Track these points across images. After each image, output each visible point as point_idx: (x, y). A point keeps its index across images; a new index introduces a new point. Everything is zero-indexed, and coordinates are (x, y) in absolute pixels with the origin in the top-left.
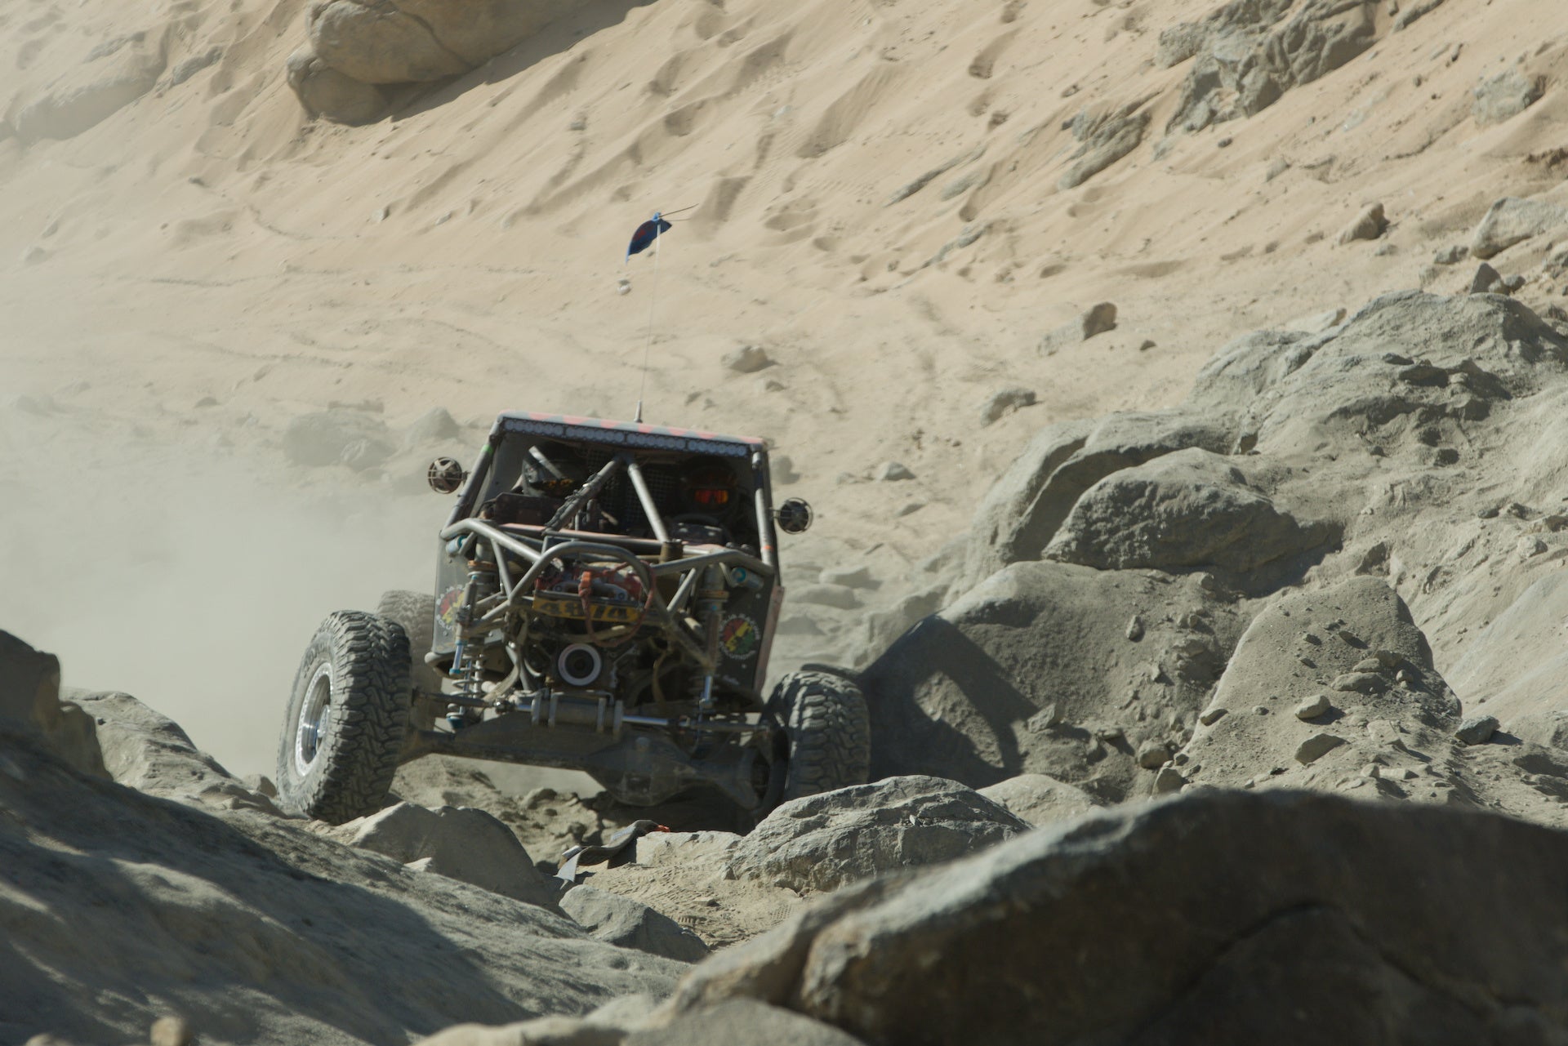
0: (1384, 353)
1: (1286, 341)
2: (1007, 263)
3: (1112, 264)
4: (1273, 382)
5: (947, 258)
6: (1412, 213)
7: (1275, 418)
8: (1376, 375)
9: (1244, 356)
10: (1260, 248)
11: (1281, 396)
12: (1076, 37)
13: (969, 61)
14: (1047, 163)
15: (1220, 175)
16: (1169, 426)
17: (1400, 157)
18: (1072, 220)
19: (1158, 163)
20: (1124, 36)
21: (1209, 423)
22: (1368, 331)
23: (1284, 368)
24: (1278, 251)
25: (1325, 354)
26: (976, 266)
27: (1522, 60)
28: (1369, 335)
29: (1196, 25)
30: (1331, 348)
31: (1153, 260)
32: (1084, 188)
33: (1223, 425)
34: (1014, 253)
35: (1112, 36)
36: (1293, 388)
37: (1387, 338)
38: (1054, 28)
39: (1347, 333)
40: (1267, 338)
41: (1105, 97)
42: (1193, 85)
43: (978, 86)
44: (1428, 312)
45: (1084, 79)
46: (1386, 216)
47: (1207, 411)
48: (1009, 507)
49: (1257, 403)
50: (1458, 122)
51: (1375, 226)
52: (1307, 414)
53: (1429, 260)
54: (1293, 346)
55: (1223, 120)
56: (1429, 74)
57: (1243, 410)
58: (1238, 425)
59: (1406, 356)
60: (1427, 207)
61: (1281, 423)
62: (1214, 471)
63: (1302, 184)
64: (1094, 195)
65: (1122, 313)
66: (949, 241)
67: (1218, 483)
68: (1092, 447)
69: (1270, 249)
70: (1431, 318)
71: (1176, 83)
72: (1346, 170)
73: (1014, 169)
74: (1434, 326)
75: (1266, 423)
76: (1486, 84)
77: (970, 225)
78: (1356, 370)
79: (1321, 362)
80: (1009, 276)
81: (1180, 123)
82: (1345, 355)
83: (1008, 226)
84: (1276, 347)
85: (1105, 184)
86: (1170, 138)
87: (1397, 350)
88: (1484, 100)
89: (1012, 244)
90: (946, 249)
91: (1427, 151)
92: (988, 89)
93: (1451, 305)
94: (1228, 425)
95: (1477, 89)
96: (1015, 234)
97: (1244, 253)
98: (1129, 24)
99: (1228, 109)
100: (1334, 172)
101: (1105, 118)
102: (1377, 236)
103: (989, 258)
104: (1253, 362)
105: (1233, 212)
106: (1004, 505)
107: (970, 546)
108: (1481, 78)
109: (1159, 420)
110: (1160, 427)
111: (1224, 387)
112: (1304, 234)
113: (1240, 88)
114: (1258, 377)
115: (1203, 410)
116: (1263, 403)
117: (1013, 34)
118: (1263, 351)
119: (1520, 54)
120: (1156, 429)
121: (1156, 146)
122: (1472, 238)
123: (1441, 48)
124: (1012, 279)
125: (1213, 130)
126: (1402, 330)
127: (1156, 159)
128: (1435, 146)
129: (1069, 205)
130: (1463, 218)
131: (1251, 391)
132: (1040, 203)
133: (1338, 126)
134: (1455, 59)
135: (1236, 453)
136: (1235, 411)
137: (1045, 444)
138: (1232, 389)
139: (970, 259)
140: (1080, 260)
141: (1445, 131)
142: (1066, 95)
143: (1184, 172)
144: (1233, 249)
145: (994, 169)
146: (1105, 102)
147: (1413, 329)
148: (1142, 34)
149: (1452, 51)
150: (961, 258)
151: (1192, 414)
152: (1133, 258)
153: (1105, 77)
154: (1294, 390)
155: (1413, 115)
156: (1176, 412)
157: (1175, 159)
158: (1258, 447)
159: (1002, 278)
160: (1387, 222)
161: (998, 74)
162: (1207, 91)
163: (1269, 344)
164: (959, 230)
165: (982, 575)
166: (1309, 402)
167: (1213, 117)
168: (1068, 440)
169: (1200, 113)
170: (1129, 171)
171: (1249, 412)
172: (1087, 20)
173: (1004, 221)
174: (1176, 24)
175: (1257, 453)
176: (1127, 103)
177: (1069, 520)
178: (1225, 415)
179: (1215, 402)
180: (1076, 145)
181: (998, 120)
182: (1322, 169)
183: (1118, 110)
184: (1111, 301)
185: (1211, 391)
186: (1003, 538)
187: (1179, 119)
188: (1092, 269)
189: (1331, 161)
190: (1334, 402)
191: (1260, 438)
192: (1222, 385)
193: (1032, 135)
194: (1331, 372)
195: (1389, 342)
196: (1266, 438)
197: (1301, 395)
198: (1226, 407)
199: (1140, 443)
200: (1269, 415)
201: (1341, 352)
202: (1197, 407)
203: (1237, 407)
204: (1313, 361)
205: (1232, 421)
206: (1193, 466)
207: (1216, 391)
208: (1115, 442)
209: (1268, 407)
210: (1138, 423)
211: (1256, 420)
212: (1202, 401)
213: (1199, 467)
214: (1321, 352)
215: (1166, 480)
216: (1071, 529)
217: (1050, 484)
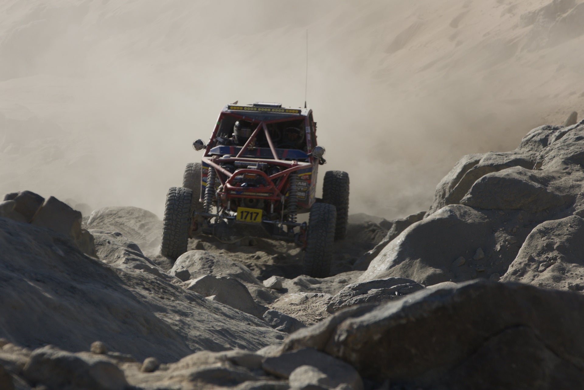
1: (556, 129)
4: (550, 144)
7: (550, 157)
9: (539, 134)
11: (552, 150)
16: (510, 158)
21: (525, 158)
23: (554, 139)
25: (569, 135)
30: (573, 132)
33: (530, 158)
36: (556, 146)
39: (578, 128)
40: (549, 128)
47: (525, 153)
48: (450, 184)
49: (543, 151)
52: (561, 156)
54: (558, 131)
57: (537, 154)
58: (536, 159)
61: (551, 159)
62: (525, 175)
67: (527, 180)
68: (481, 163)
75: (546, 159)
78: (580, 142)
79: (568, 137)
82: (577, 135)
84: (551, 131)
94: (532, 159)
104: (543, 136)
106: (448, 183)
109: (507, 156)
110: (507, 158)
114: (544, 142)
115: (523, 153)
116: (545, 151)
118: (547, 132)
120: (505, 159)
131: (541, 147)
135: (534, 169)
136: (535, 154)
137: (464, 162)
138: (534, 146)
151: (519, 154)
156: (513, 153)
158: (542, 167)
163: (549, 130)
166: (562, 152)
168: (472, 161)
171: (540, 154)
175: (541, 169)
177: (471, 190)
178: (531, 155)
179: (528, 150)
185: (526, 146)
186: (447, 195)
190: (571, 153)
191: (543, 164)
192: (531, 144)
194: (571, 141)
196: (545, 164)
197: (559, 149)
198: (531, 152)
199: (499, 163)
200: (547, 156)
201: (575, 134)
202: (521, 152)
203: (536, 152)
204: (565, 137)
205: (533, 157)
206: (518, 173)
207: (528, 146)
208: (490, 162)
209: (547, 153)
210: (499, 156)
211: (542, 157)
212: (523, 149)
213: (520, 173)
214: (568, 134)
215: (507, 177)
216: (471, 194)
217: (465, 176)
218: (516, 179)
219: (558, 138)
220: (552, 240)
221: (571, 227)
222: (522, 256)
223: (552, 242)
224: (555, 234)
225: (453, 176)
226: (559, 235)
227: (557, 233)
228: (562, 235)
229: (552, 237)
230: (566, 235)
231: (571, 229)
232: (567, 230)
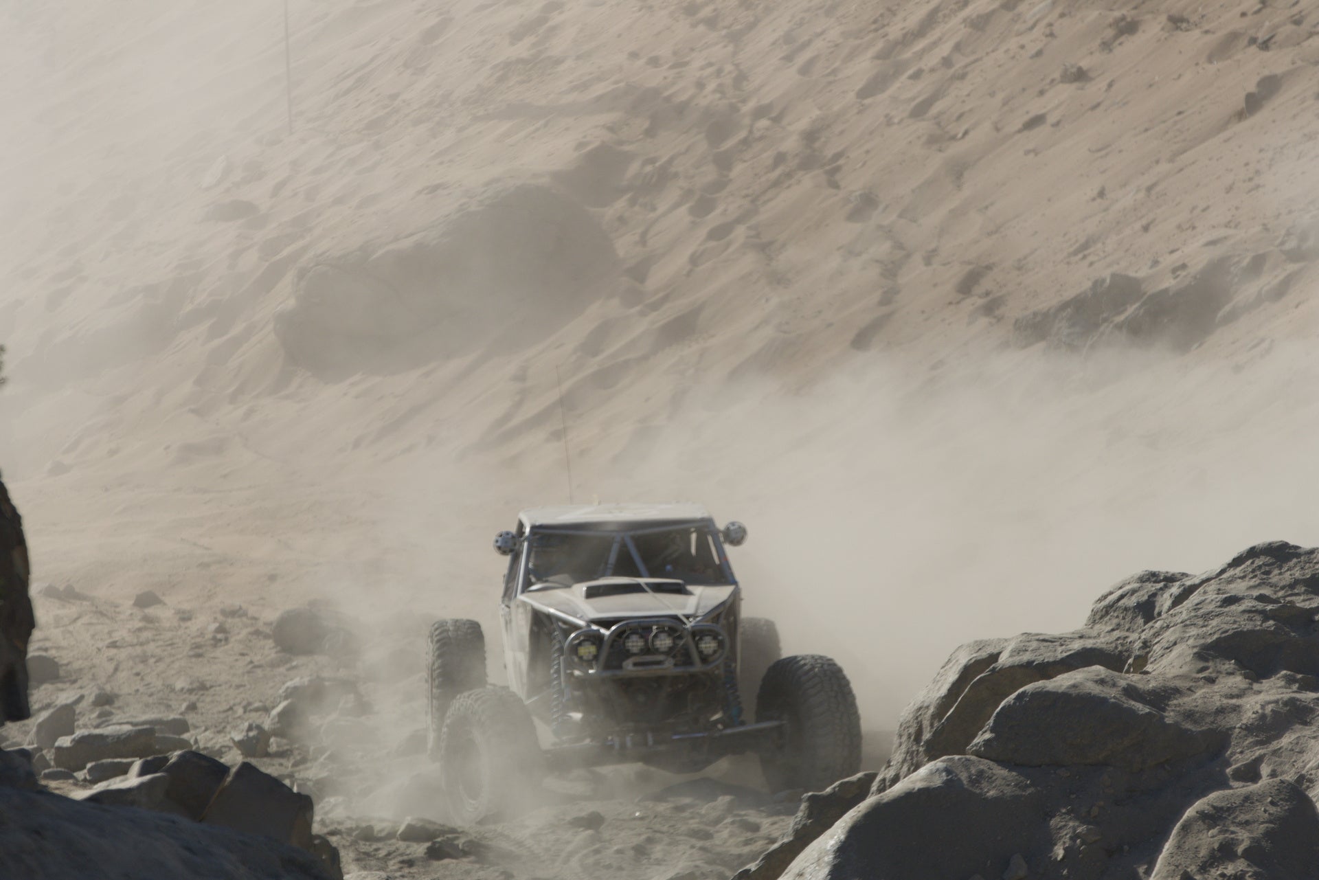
0: (1256, 593)
1: (1170, 579)
4: (1160, 614)
7: (1164, 644)
8: (1249, 611)
9: (1135, 591)
11: (1168, 627)
13: (851, 336)
16: (1070, 647)
20: (986, 320)
21: (1104, 646)
22: (1242, 575)
23: (1169, 603)
25: (1204, 593)
28: (1243, 578)
29: (1046, 315)
30: (1213, 586)
33: (1116, 648)
36: (1178, 619)
37: (1258, 581)
39: (1224, 576)
40: (1153, 577)
44: (1295, 560)
45: (949, 356)
47: (1102, 634)
48: (931, 710)
49: (1147, 631)
52: (1191, 642)
54: (1178, 584)
57: (1132, 637)
58: (1131, 648)
59: (1274, 597)
61: (1169, 648)
62: (1114, 685)
67: (1118, 697)
68: (1005, 661)
70: (1295, 566)
74: (1297, 574)
75: (1155, 647)
78: (1233, 607)
79: (1202, 598)
82: (1223, 594)
84: (1161, 584)
87: (1267, 591)
93: (1312, 556)
94: (1119, 648)
104: (1142, 596)
106: (928, 707)
109: (1062, 641)
110: (1064, 647)
111: (1118, 617)
114: (1146, 611)
115: (1099, 635)
116: (1152, 631)
117: (889, 315)
118: (1152, 587)
120: (1059, 649)
126: (1271, 576)
131: (1140, 621)
135: (1129, 671)
136: (1127, 637)
137: (963, 658)
138: (1124, 618)
147: (1280, 574)
148: (999, 320)
151: (1090, 638)
154: (1179, 621)
156: (1077, 636)
158: (1149, 668)
161: (876, 348)
163: (1157, 582)
165: (906, 766)
166: (1193, 631)
168: (984, 654)
171: (1140, 638)
174: (1029, 313)
175: (1147, 673)
177: (991, 722)
178: (1117, 639)
179: (1109, 628)
185: (1107, 618)
186: (927, 735)
190: (1215, 633)
191: (1151, 660)
192: (1115, 615)
194: (1212, 607)
195: (1259, 585)
196: (1155, 660)
197: (1186, 626)
198: (1116, 634)
199: (1046, 660)
200: (1159, 642)
201: (1219, 591)
202: (1094, 632)
203: (1127, 634)
204: (1195, 598)
205: (1123, 645)
206: (1096, 682)
207: (1110, 619)
208: (1025, 656)
209: (1157, 634)
210: (1042, 644)
211: (1146, 645)
212: (1097, 627)
213: (1102, 682)
214: (1201, 590)
215: (1074, 692)
216: (992, 730)
217: (969, 691)
218: (1094, 696)
219: (1178, 600)
220: (1232, 836)
221: (1272, 803)
222: (1164, 874)
223: (1232, 839)
224: (1237, 821)
225: (939, 689)
226: (1247, 823)
227: (1243, 817)
228: (1254, 822)
229: (1232, 828)
230: (1263, 823)
231: (1272, 810)
232: (1265, 811)
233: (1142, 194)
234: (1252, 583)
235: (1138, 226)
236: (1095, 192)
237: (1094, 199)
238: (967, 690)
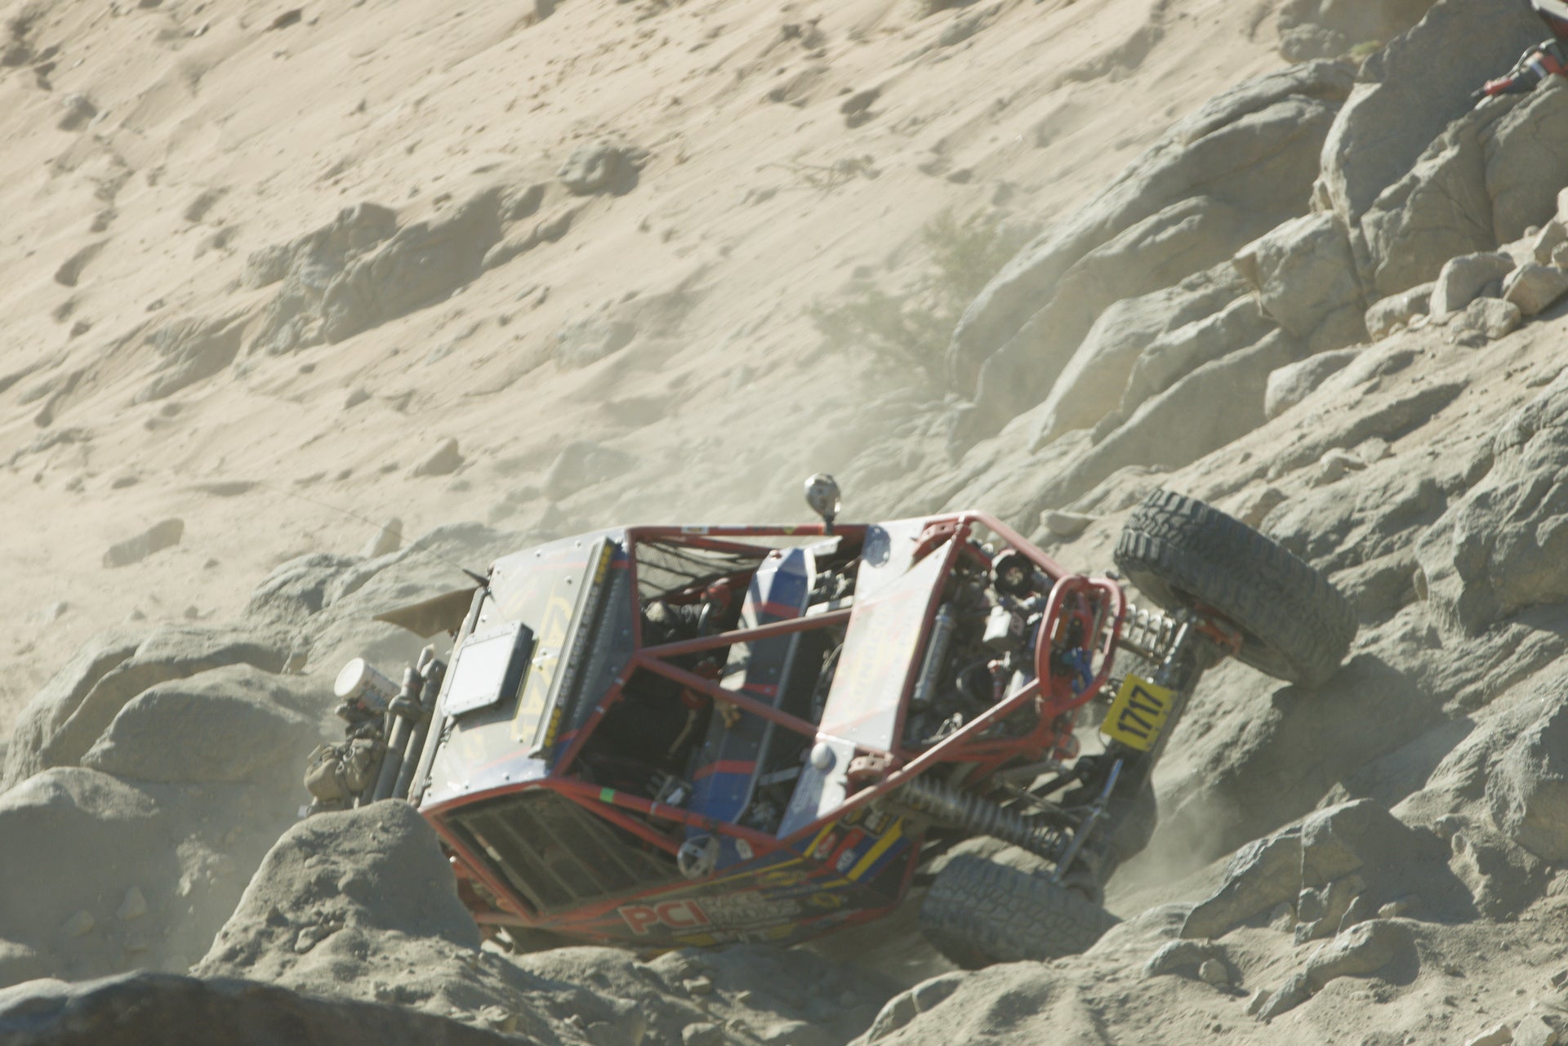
0: (439, 583)
1: (344, 564)
2: (79, 472)
3: (185, 480)
4: (328, 605)
5: (18, 464)
6: (486, 451)
7: (327, 640)
9: (299, 578)
10: (334, 474)
11: (334, 620)
12: (166, 252)
13: (56, 267)
14: (127, 375)
15: (299, 399)
16: (217, 642)
17: (479, 394)
18: (148, 434)
19: (237, 383)
20: (214, 255)
21: (261, 641)
22: (425, 560)
23: (339, 592)
24: (353, 477)
25: (381, 580)
26: (48, 473)
27: (606, 307)
28: (427, 564)
29: (285, 250)
30: (390, 573)
31: (226, 479)
32: (161, 404)
33: (275, 644)
34: (86, 464)
35: (201, 254)
36: (346, 611)
37: (444, 569)
38: (142, 241)
39: (406, 561)
40: (325, 560)
41: (191, 314)
42: (278, 307)
43: (64, 294)
44: (488, 546)
45: (170, 295)
46: (461, 451)
47: (259, 628)
48: (53, 713)
49: (309, 624)
50: (538, 364)
51: (448, 461)
52: (359, 639)
53: (501, 497)
54: (351, 569)
55: (306, 345)
56: (515, 314)
57: (294, 631)
58: (288, 647)
60: (502, 446)
61: (332, 646)
62: (262, 688)
63: (378, 414)
64: (172, 410)
65: (190, 529)
66: (23, 447)
67: (265, 701)
68: (141, 656)
69: (345, 475)
70: (489, 552)
71: (261, 305)
72: (425, 403)
73: (94, 378)
75: (316, 644)
76: (570, 328)
77: (47, 431)
78: (411, 599)
79: (376, 587)
80: (80, 486)
81: (263, 345)
82: (402, 582)
83: (82, 435)
84: (332, 570)
85: (184, 400)
86: (253, 359)
87: (452, 581)
88: (566, 346)
89: (87, 452)
90: (19, 455)
91: (505, 391)
92: (73, 297)
93: (511, 541)
94: (279, 645)
95: (561, 332)
96: (91, 443)
97: (317, 478)
98: (220, 242)
99: (312, 335)
100: (412, 407)
101: (189, 334)
102: (448, 471)
103: (60, 468)
104: (309, 583)
105: (310, 436)
106: (49, 710)
107: (11, 751)
108: (564, 323)
109: (211, 635)
110: (211, 642)
111: (278, 607)
112: (377, 465)
113: (325, 314)
114: (313, 599)
115: (255, 628)
116: (316, 625)
117: (102, 244)
118: (322, 572)
119: (603, 301)
120: (207, 644)
121: (238, 366)
122: (541, 479)
123: (527, 289)
124: (83, 489)
125: (296, 354)
127: (236, 378)
128: (516, 386)
129: (145, 419)
130: (534, 459)
131: (305, 611)
132: (117, 415)
133: (419, 360)
134: (542, 301)
135: (286, 672)
136: (286, 633)
137: (94, 651)
138: (286, 609)
139: (43, 465)
140: (153, 473)
141: (527, 372)
142: (151, 308)
143: (265, 394)
144: (306, 474)
145: (75, 378)
146: (189, 320)
147: (471, 561)
148: (231, 254)
149: (538, 294)
150: (34, 464)
151: (243, 631)
152: (207, 476)
153: (191, 293)
154: (347, 614)
155: (495, 354)
156: (229, 628)
157: (256, 379)
158: (307, 669)
159: (75, 486)
160: (462, 459)
161: (84, 282)
162: (293, 316)
163: (328, 566)
164: (34, 435)
165: (20, 778)
166: (362, 627)
167: (297, 343)
168: (118, 647)
169: (284, 336)
170: (209, 390)
171: (300, 633)
172: (178, 236)
173: (80, 431)
174: (266, 246)
175: (303, 674)
176: (211, 321)
177: (111, 728)
178: (278, 633)
179: (268, 620)
180: (157, 360)
181: (80, 329)
182: (402, 402)
183: (203, 327)
184: (179, 516)
185: (266, 608)
186: (46, 743)
187: (262, 341)
188: (166, 484)
189: (409, 395)
191: (310, 660)
192: (277, 603)
193: (115, 346)
194: (385, 598)
195: (446, 573)
196: (315, 660)
197: (353, 620)
198: (279, 627)
199: (190, 657)
200: (320, 638)
201: (397, 579)
202: (251, 625)
203: (289, 627)
204: (368, 586)
205: (283, 640)
206: (240, 683)
207: (271, 610)
208: (164, 653)
209: (321, 629)
210: (189, 637)
211: (307, 641)
212: (255, 619)
213: (247, 683)
214: (376, 578)
215: (212, 695)
216: (113, 738)
217: (96, 692)
218: (236, 700)
219: (350, 588)
220: (333, 867)
221: (384, 829)
222: (249, 910)
223: (333, 871)
224: (340, 849)
225: (63, 689)
226: (352, 852)
227: (347, 846)
228: (359, 851)
229: (334, 858)
230: (370, 852)
231: (383, 837)
232: (374, 838)
233: (408, 110)
234: (437, 570)
235: (403, 146)
236: (354, 106)
237: (352, 114)
238: (93, 690)
